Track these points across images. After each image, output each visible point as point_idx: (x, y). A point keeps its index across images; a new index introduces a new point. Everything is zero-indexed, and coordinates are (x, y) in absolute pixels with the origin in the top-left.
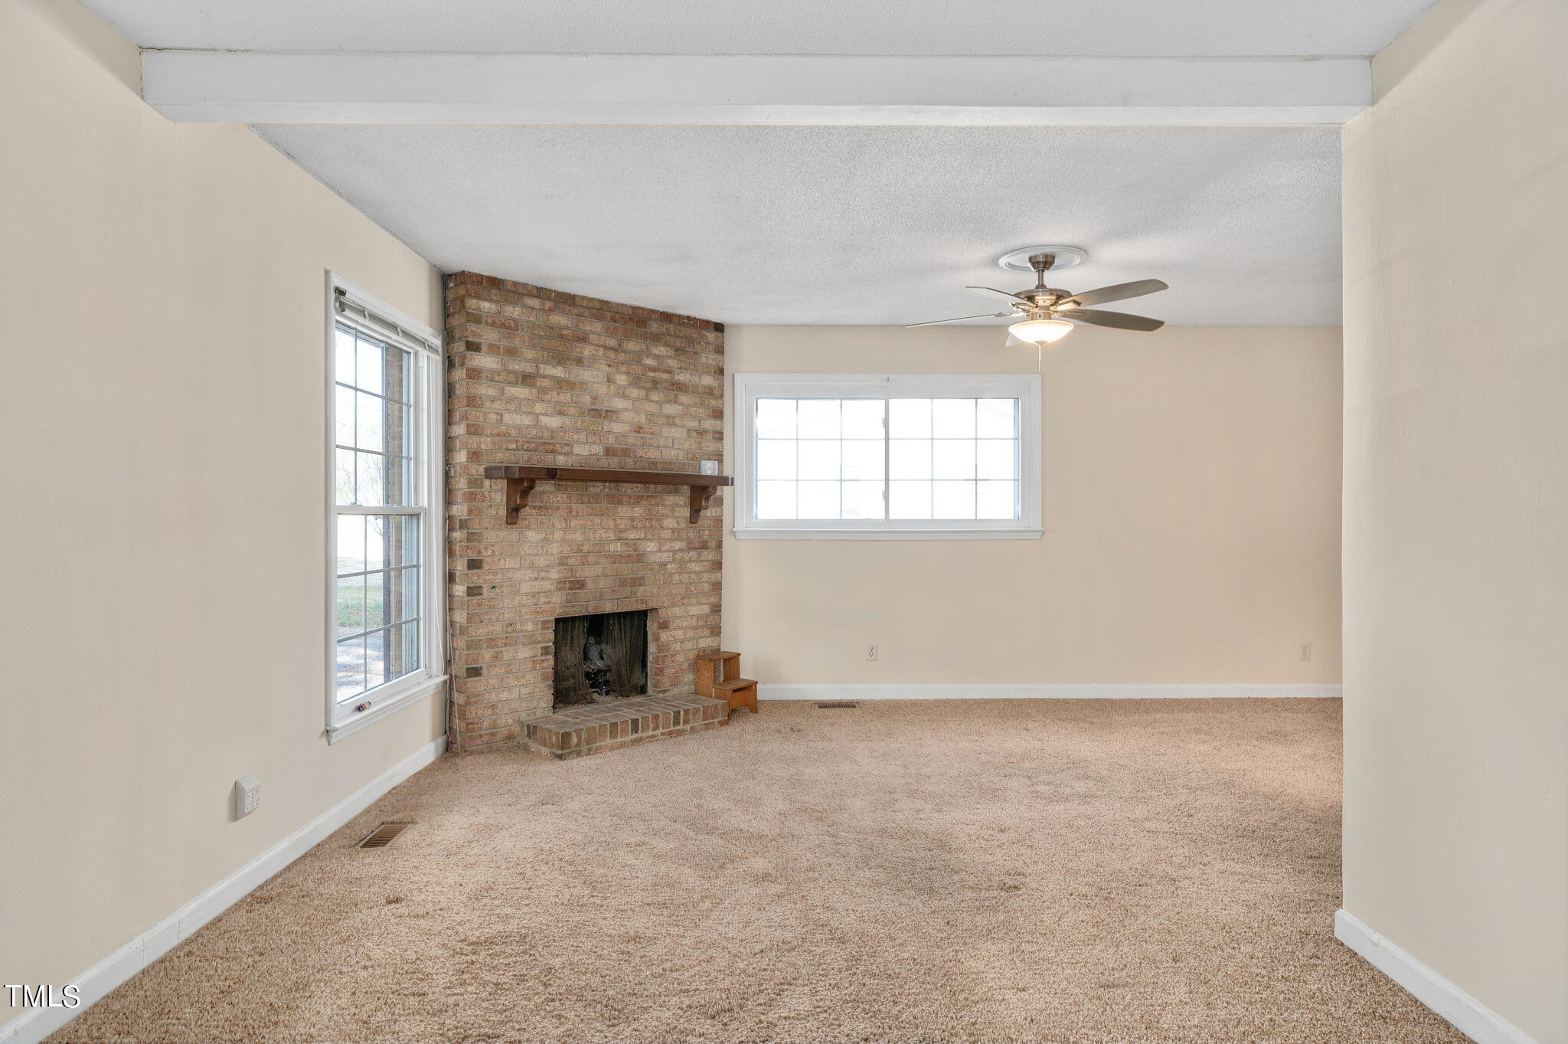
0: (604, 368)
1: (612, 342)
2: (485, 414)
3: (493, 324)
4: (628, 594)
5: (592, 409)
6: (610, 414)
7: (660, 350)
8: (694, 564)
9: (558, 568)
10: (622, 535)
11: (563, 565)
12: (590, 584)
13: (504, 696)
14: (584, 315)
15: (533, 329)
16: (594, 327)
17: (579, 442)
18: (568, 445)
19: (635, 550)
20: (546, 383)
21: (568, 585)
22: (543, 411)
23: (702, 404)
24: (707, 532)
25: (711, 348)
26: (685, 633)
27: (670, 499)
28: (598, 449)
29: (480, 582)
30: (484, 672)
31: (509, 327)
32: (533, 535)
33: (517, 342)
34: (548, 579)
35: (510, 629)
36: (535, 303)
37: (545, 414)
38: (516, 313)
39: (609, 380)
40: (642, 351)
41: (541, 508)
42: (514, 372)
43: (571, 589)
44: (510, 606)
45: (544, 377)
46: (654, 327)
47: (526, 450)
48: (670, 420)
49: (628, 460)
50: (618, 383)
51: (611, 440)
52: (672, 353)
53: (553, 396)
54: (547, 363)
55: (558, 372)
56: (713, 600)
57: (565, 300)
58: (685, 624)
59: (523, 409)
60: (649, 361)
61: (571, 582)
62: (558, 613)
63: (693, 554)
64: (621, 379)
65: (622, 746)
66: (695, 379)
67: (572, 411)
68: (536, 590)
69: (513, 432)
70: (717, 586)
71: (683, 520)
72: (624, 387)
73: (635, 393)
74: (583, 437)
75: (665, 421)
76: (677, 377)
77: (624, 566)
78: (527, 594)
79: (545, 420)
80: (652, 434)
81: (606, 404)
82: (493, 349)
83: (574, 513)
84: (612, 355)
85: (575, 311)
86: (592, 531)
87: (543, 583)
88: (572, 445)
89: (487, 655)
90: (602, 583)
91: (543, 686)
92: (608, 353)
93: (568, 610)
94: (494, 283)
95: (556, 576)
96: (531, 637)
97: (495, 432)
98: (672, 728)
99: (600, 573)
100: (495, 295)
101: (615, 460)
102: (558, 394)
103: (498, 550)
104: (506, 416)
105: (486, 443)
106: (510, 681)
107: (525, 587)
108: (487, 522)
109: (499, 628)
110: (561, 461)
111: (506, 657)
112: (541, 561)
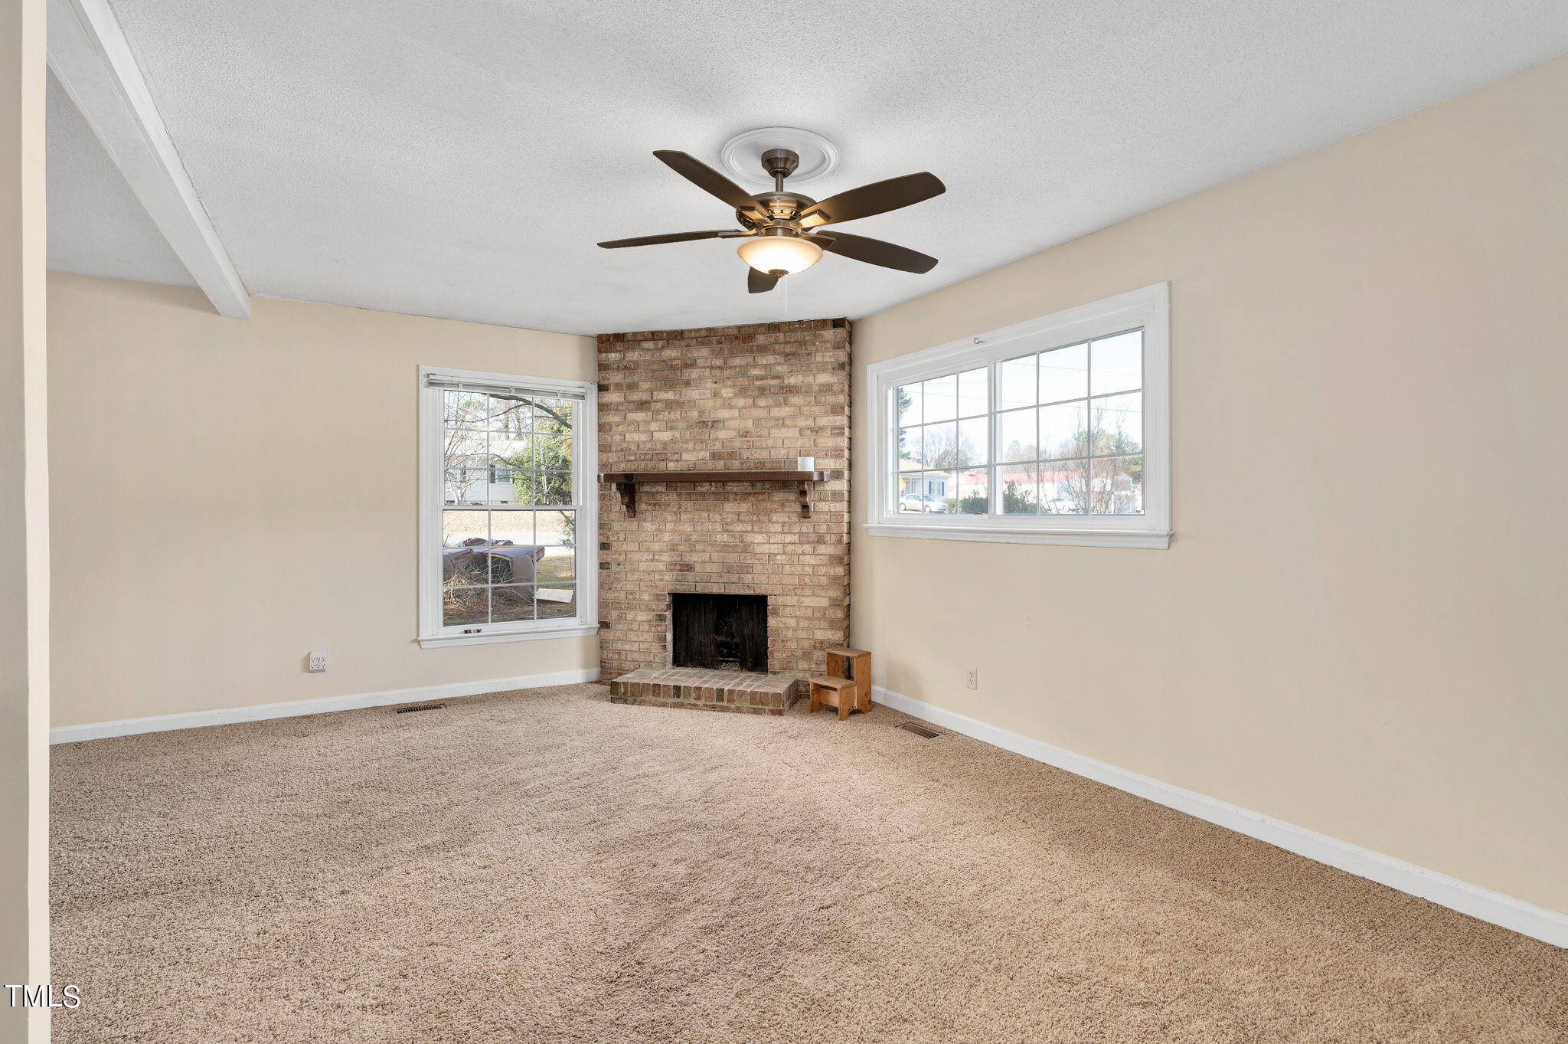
0: (710, 385)
1: (719, 362)
2: (611, 436)
3: (618, 369)
4: (735, 579)
5: (699, 422)
6: (716, 424)
7: (770, 359)
8: (808, 557)
9: (670, 553)
10: (728, 528)
11: (674, 550)
12: (698, 568)
13: (627, 647)
14: (691, 344)
15: (649, 365)
16: (702, 353)
17: (687, 450)
18: (676, 453)
19: (742, 541)
20: (659, 406)
21: (678, 567)
22: (657, 429)
23: (817, 402)
24: (824, 527)
25: (828, 345)
26: (798, 622)
27: (779, 496)
28: (705, 454)
29: (609, 559)
30: (613, 626)
31: (628, 368)
32: (649, 526)
33: (636, 378)
34: (662, 561)
35: (631, 597)
36: (650, 345)
37: (659, 431)
38: (636, 356)
39: (715, 395)
40: (748, 364)
41: (655, 504)
42: (633, 402)
43: (681, 570)
44: (631, 580)
45: (657, 401)
46: (761, 339)
47: (642, 460)
48: (781, 423)
49: (734, 462)
50: (724, 395)
51: (718, 446)
52: (781, 359)
53: (665, 415)
54: (660, 390)
55: (669, 395)
57: (676, 337)
58: (798, 613)
59: (641, 429)
60: (756, 372)
61: (681, 565)
62: (671, 588)
63: (808, 548)
64: (727, 392)
65: (664, 705)
66: (810, 379)
67: (681, 425)
68: (651, 569)
69: (633, 447)
71: (794, 515)
72: (730, 398)
73: (741, 402)
74: (691, 446)
75: (773, 423)
76: (786, 381)
77: (732, 556)
78: (644, 571)
79: (657, 435)
80: (760, 436)
81: (712, 415)
82: (619, 387)
83: (683, 509)
84: (718, 372)
85: (684, 343)
86: (699, 524)
87: (656, 563)
88: (681, 454)
89: (614, 614)
90: (709, 568)
91: (657, 644)
92: (714, 372)
93: (678, 587)
94: (619, 337)
95: (668, 559)
96: (647, 605)
97: (619, 448)
98: (715, 703)
99: (707, 559)
100: (619, 346)
101: (722, 462)
102: (669, 414)
103: (622, 536)
104: (627, 436)
105: (612, 457)
106: (632, 636)
107: (643, 566)
108: (613, 516)
109: (622, 595)
110: (672, 467)
111: (628, 618)
112: (656, 547)
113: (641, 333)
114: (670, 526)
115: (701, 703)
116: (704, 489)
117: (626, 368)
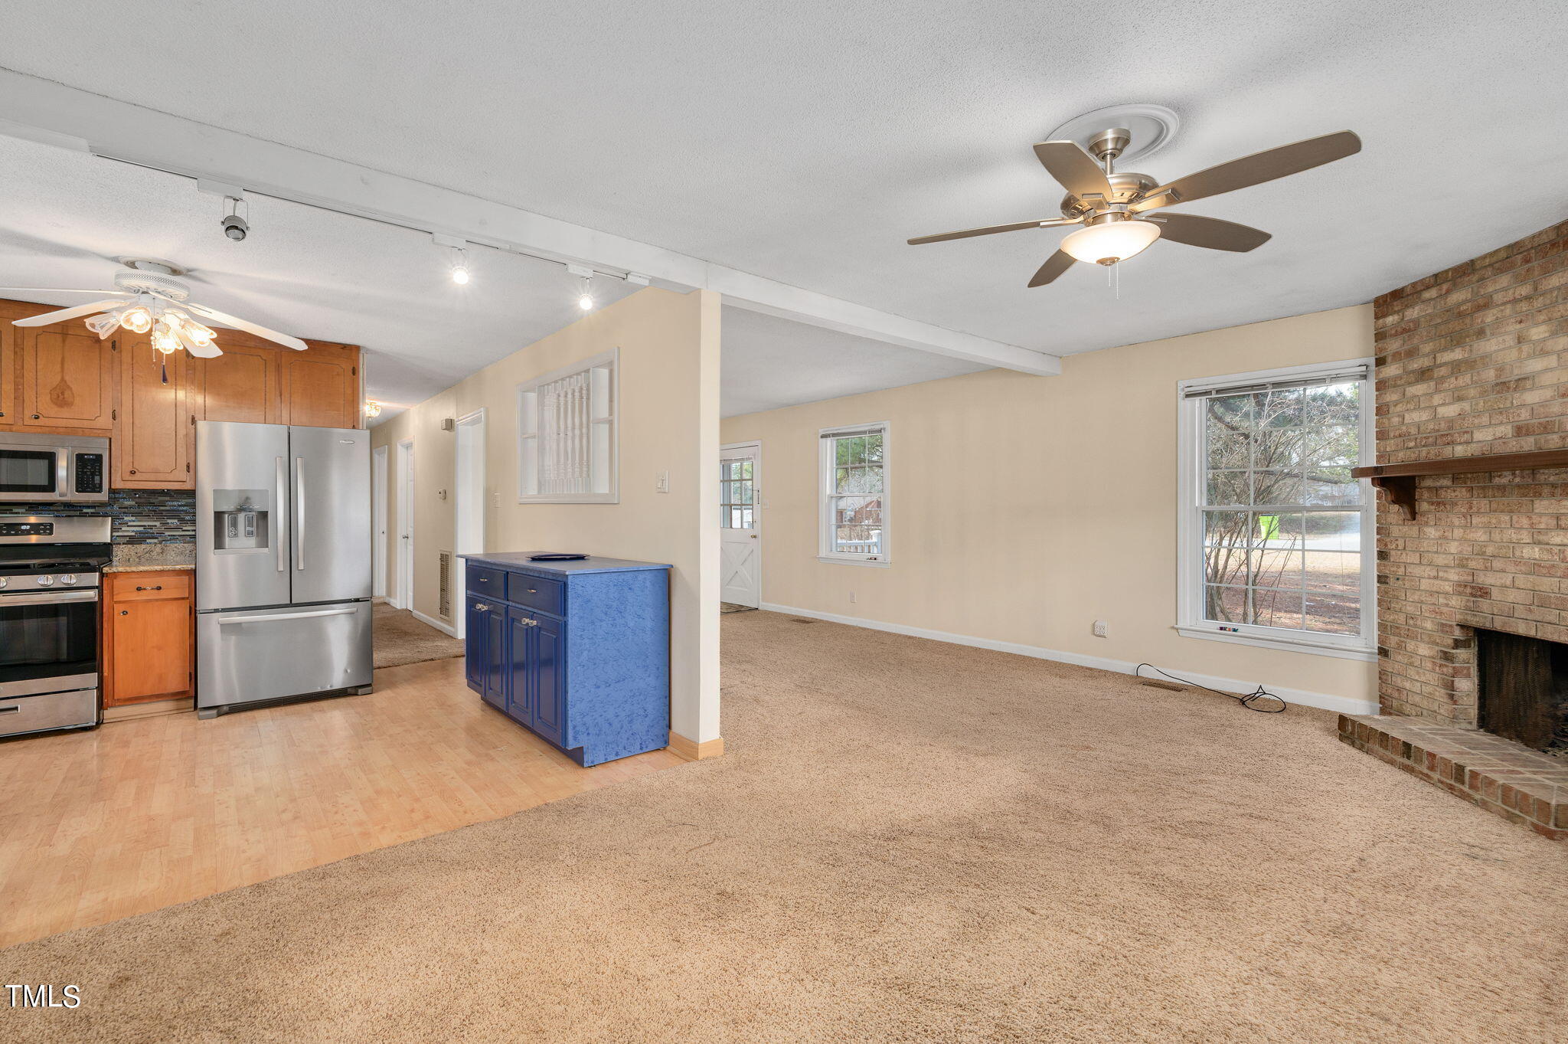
0: (1513, 328)
1: (1525, 290)
2: (1389, 419)
3: (1396, 335)
5: (1497, 384)
6: (1522, 384)
9: (1457, 570)
10: (1541, 538)
11: (1463, 566)
12: (1495, 594)
13: (1408, 685)
14: (1486, 276)
15: (1431, 320)
16: (1500, 286)
17: (1481, 427)
18: (1467, 432)
20: (1443, 371)
21: (1468, 590)
22: (1441, 402)
28: (1507, 430)
29: (1388, 572)
30: (1394, 656)
31: (1407, 331)
32: (1431, 532)
33: (1416, 341)
34: (1447, 580)
35: (1412, 622)
36: (1433, 293)
37: (1443, 404)
38: (1416, 312)
39: (1520, 340)
41: (1438, 504)
42: (1413, 372)
43: (1472, 595)
44: (1411, 600)
45: (1440, 366)
47: (1424, 446)
49: (1550, 437)
50: (1534, 338)
51: (1525, 415)
53: (1451, 383)
54: (1445, 349)
55: (1457, 354)
57: (1464, 272)
59: (1422, 406)
61: (1473, 588)
62: (1459, 618)
67: (1472, 392)
68: (1434, 589)
69: (1413, 431)
72: (1544, 340)
73: (1562, 342)
74: (1485, 420)
78: (1426, 591)
79: (1444, 411)
81: (1516, 372)
82: (1397, 356)
83: (1475, 509)
84: (1524, 306)
85: (1475, 278)
86: (1498, 530)
87: (1441, 582)
88: (1472, 432)
89: (1395, 641)
90: (1512, 596)
91: (1443, 691)
92: (1518, 307)
93: (1469, 618)
94: (1397, 295)
95: (1456, 578)
96: (1430, 636)
97: (1397, 434)
98: (1452, 782)
99: (1508, 582)
100: (1397, 305)
101: (1531, 439)
102: (1456, 379)
103: (1401, 543)
104: (1407, 416)
105: (1390, 445)
106: (1413, 673)
107: (1425, 584)
109: (1401, 618)
110: (1460, 451)
111: (1408, 649)
112: (1440, 560)
113: (1421, 280)
114: (1458, 533)
115: (1436, 776)
116: (1504, 481)
117: (1405, 331)
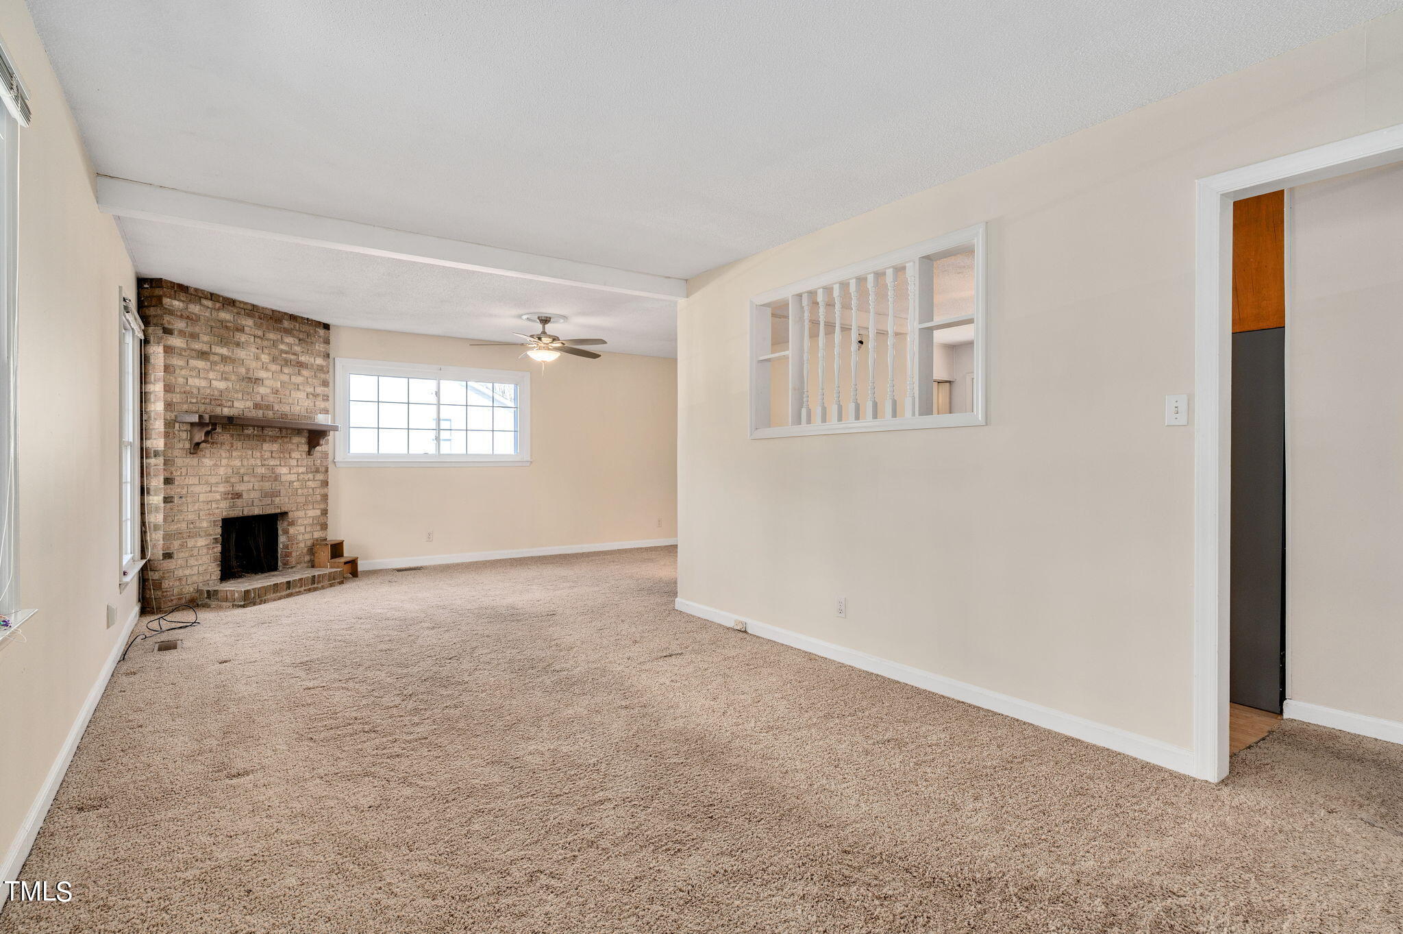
0: (254, 350)
1: (260, 333)
2: (175, 378)
3: (181, 316)
4: (269, 502)
5: (246, 377)
7: (289, 340)
8: (311, 482)
9: (224, 485)
10: (265, 463)
11: (227, 482)
12: (245, 496)
13: (187, 572)
14: (241, 313)
15: (208, 321)
16: (248, 322)
17: (237, 399)
18: (231, 401)
19: (274, 473)
20: (216, 358)
21: (230, 496)
22: (215, 377)
23: (316, 377)
24: (319, 462)
25: (321, 340)
26: (305, 528)
27: (296, 440)
28: (250, 404)
29: (172, 494)
30: (175, 555)
31: (192, 319)
32: (208, 462)
33: (197, 329)
34: (218, 492)
35: (192, 526)
36: (209, 303)
37: (216, 380)
38: (197, 310)
40: (278, 340)
41: (213, 443)
42: (195, 350)
43: (232, 499)
44: (192, 510)
45: (215, 354)
46: (286, 324)
48: (296, 387)
49: (269, 412)
50: (263, 360)
51: (259, 398)
52: (297, 341)
53: (221, 367)
54: (217, 345)
55: (224, 351)
56: (322, 506)
57: (229, 303)
58: (305, 522)
59: (201, 376)
60: (282, 347)
61: (232, 494)
62: (225, 514)
63: (311, 476)
64: (265, 358)
66: (312, 360)
67: (233, 378)
68: (210, 499)
69: (195, 391)
70: (325, 497)
71: (304, 453)
72: (267, 363)
73: (274, 367)
74: (240, 396)
75: (293, 387)
76: (300, 358)
77: (267, 484)
78: (204, 502)
79: (215, 383)
80: (285, 395)
81: (255, 374)
82: (182, 333)
83: (235, 447)
84: (259, 341)
85: (235, 311)
86: (246, 460)
87: (214, 494)
89: (176, 544)
91: (214, 564)
92: (257, 340)
93: (231, 512)
94: (182, 288)
95: (223, 490)
96: (205, 531)
97: (182, 390)
99: (251, 488)
100: (182, 296)
101: (261, 412)
102: (224, 366)
103: (184, 471)
104: (190, 380)
105: (175, 398)
106: (192, 562)
107: (202, 497)
108: (177, 453)
109: (184, 525)
110: (226, 411)
111: (189, 545)
112: (213, 480)
113: (202, 290)
114: (224, 462)
116: (250, 432)
117: (187, 318)
